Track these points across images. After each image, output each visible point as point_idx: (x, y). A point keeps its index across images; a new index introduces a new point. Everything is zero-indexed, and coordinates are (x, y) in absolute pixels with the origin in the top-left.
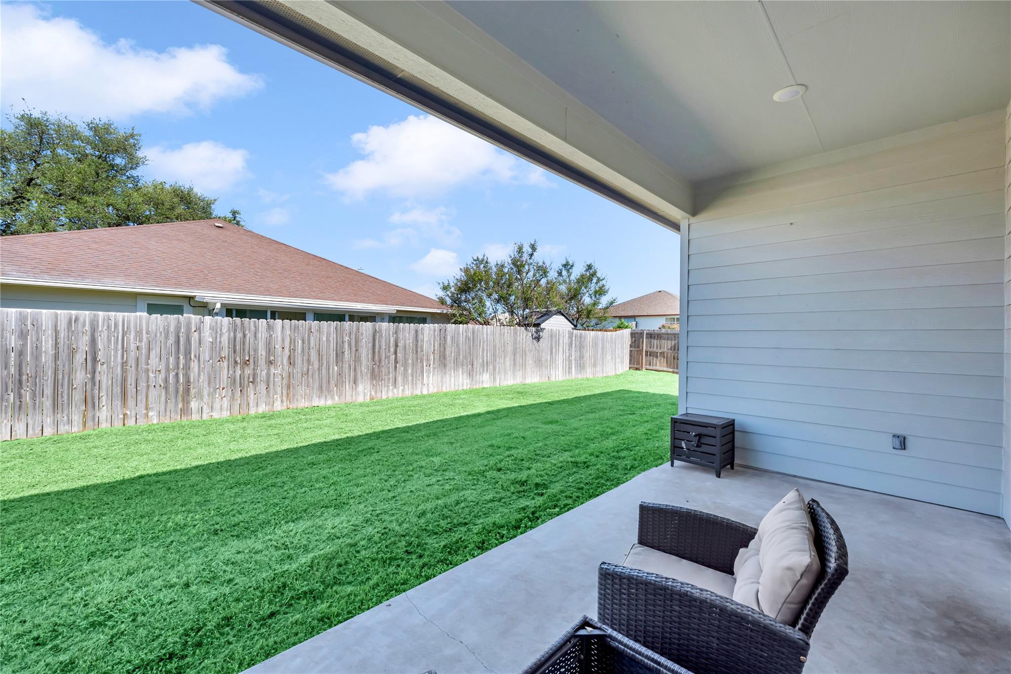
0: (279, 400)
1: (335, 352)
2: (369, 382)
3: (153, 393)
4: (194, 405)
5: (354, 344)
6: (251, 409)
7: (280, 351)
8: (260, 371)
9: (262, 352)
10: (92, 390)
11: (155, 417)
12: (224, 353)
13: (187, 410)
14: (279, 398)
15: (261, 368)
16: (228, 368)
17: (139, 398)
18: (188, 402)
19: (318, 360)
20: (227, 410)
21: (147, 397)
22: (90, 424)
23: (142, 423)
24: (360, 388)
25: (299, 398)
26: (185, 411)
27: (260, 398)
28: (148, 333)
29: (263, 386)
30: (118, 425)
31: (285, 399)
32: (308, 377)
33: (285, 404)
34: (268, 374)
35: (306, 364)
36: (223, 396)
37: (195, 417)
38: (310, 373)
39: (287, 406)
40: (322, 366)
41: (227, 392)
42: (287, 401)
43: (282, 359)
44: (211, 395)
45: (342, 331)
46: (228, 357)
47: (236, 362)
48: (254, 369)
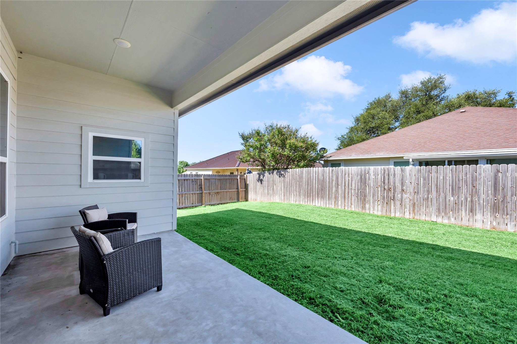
0: (408, 212)
1: (451, 187)
2: (489, 214)
3: (353, 198)
4: (367, 206)
5: (471, 182)
6: (392, 213)
7: (408, 184)
8: (397, 194)
9: (398, 184)
10: (337, 194)
11: (353, 208)
12: (379, 184)
13: (364, 207)
14: (408, 210)
15: (397, 193)
16: (381, 191)
17: (349, 199)
18: (365, 204)
19: (436, 191)
20: (380, 211)
21: (351, 199)
22: (336, 206)
23: (349, 209)
24: (479, 216)
25: (421, 213)
26: (364, 208)
27: (397, 209)
28: (352, 174)
29: (398, 203)
30: (343, 208)
31: (411, 212)
32: (428, 201)
33: (411, 215)
34: (402, 197)
35: (426, 193)
36: (379, 204)
37: (367, 211)
38: (430, 199)
39: (413, 216)
40: (439, 196)
41: (380, 203)
42: (413, 214)
43: (410, 188)
44: (374, 203)
45: (457, 172)
46: (381, 185)
47: (385, 189)
48: (394, 193)
